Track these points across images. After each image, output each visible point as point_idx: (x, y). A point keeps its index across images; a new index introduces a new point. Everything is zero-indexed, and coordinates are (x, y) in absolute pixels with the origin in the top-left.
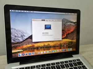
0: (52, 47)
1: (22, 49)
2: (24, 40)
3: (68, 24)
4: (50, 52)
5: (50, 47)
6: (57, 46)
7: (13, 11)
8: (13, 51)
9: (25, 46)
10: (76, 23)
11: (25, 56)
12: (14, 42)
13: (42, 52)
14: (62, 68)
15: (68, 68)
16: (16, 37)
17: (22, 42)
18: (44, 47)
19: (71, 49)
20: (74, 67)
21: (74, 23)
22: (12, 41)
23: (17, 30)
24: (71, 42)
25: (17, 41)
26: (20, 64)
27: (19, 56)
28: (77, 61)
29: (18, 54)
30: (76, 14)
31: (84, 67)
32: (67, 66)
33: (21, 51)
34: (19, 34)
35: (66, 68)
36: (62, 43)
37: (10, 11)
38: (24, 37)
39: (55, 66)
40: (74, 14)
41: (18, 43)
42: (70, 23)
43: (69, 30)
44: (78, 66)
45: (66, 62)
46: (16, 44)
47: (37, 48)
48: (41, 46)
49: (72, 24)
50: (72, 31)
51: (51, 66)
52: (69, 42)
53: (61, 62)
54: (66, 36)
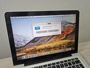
0: (53, 48)
1: (25, 53)
2: (27, 44)
3: (67, 25)
4: (51, 52)
5: (51, 48)
6: (57, 47)
7: (13, 17)
8: (18, 55)
9: (28, 50)
10: (75, 24)
11: (28, 58)
12: (17, 47)
13: (44, 54)
14: (62, 67)
15: (67, 67)
16: (19, 42)
17: (24, 46)
18: (45, 49)
19: (70, 49)
20: (72, 65)
21: (73, 24)
22: (16, 46)
23: (19, 36)
24: (71, 43)
25: (20, 46)
26: (24, 66)
27: (23, 59)
28: (75, 60)
29: (22, 57)
30: (75, 15)
31: (81, 65)
32: (66, 65)
33: (25, 54)
34: (21, 39)
35: (65, 67)
36: (62, 44)
37: (11, 18)
38: (26, 41)
39: (55, 65)
40: (73, 15)
41: (21, 47)
42: (70, 25)
43: (68, 32)
44: (76, 64)
45: (65, 61)
46: (19, 48)
47: (39, 50)
48: (42, 48)
49: (71, 25)
50: (71, 32)
51: (52, 66)
52: (69, 42)
53: (61, 62)
54: (65, 37)
